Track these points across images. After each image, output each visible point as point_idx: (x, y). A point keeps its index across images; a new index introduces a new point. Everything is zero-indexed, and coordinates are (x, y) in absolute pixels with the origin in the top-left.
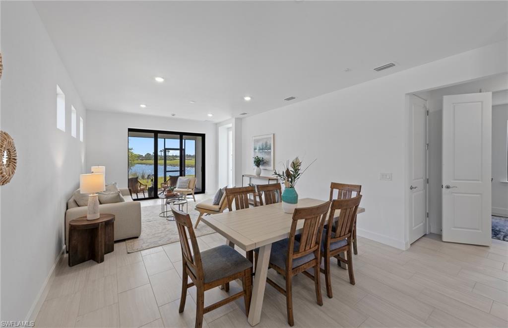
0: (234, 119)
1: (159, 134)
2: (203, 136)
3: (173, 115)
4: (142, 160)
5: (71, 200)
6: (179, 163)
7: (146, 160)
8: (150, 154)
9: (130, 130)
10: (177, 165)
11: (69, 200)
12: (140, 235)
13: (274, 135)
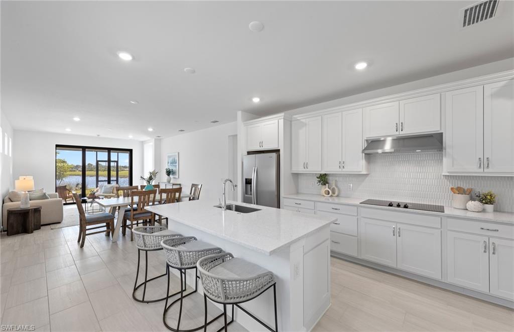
0: (154, 139)
1: (88, 149)
2: (131, 151)
3: (98, 136)
5: (7, 198)
8: (92, 165)
9: (57, 146)
11: (5, 197)
12: (62, 221)
13: (178, 153)
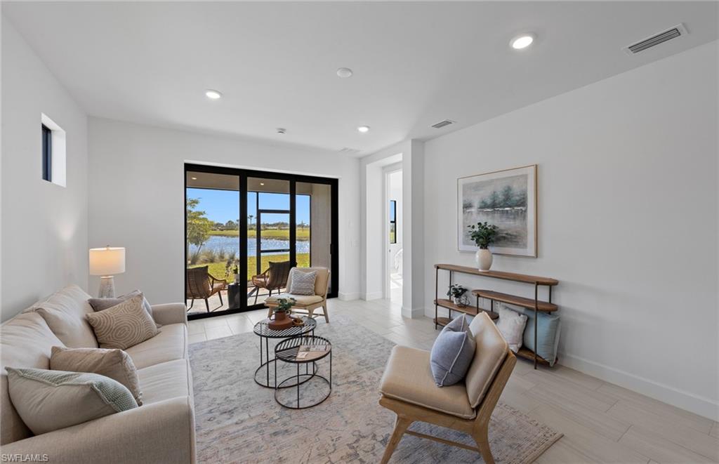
0: (410, 143)
1: (249, 178)
2: (334, 183)
3: (282, 131)
4: (222, 230)
6: (289, 235)
7: (228, 230)
9: (189, 168)
10: (285, 239)
13: (537, 167)
